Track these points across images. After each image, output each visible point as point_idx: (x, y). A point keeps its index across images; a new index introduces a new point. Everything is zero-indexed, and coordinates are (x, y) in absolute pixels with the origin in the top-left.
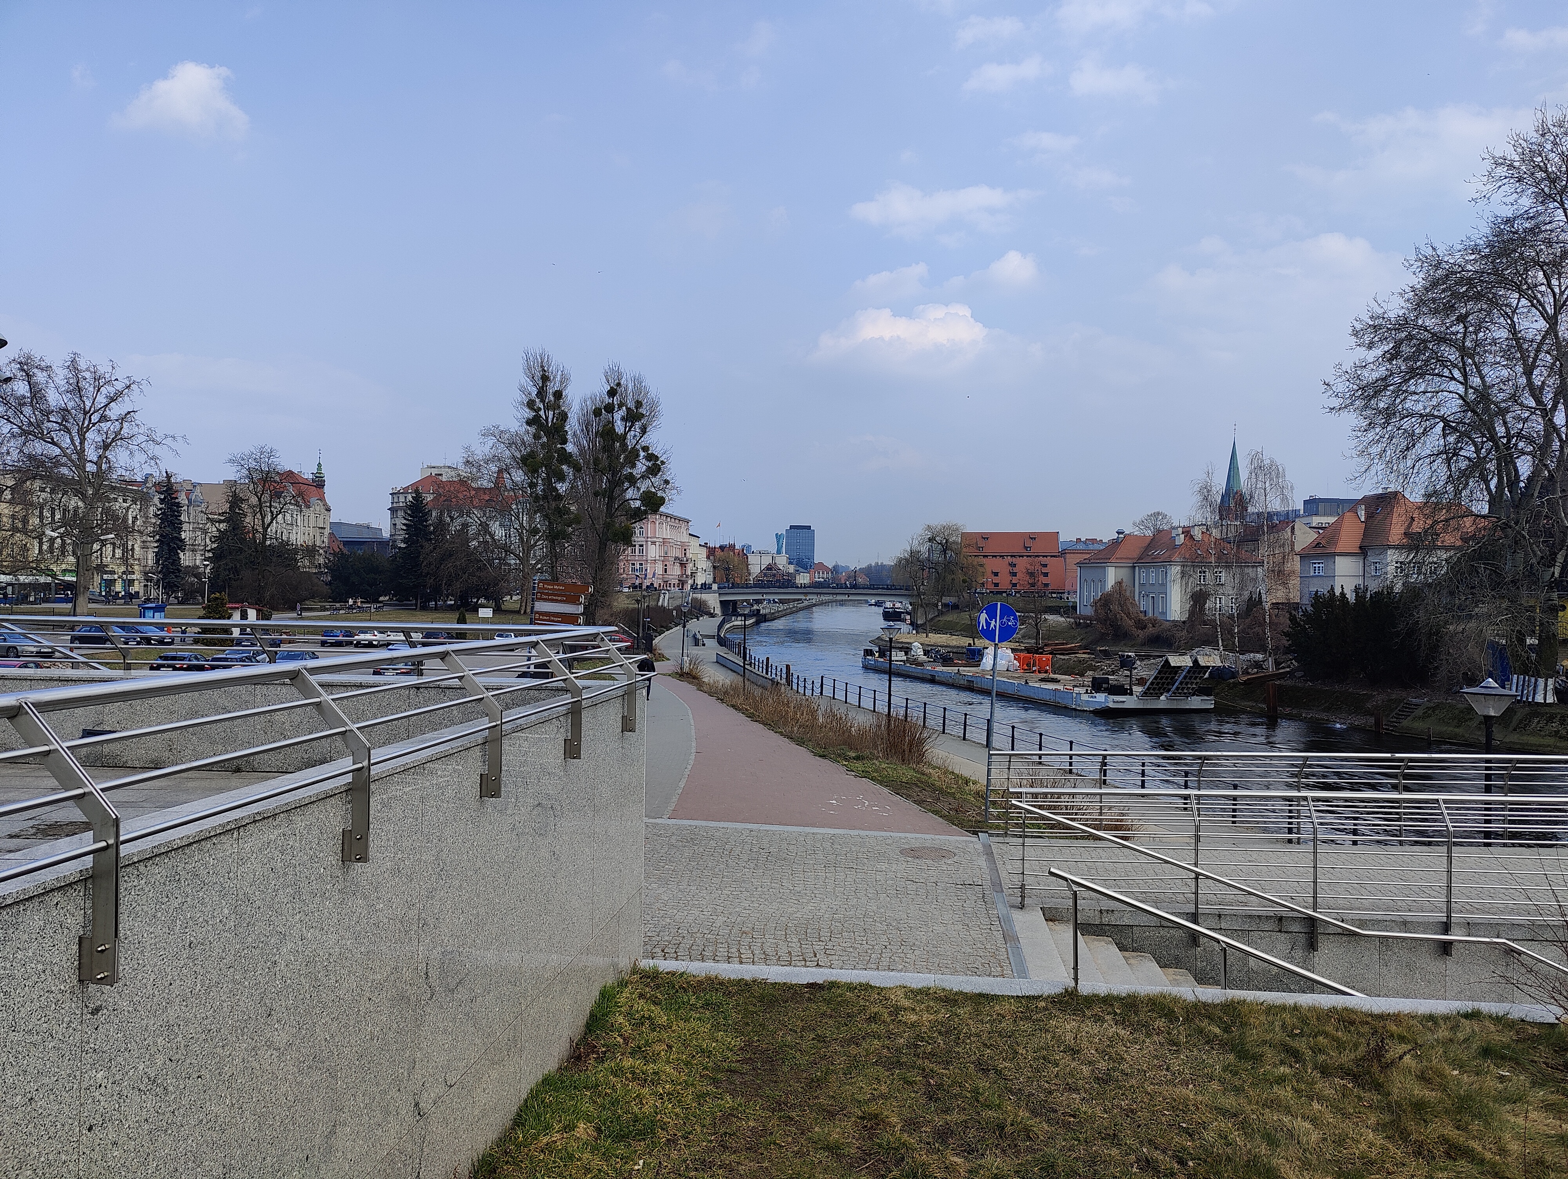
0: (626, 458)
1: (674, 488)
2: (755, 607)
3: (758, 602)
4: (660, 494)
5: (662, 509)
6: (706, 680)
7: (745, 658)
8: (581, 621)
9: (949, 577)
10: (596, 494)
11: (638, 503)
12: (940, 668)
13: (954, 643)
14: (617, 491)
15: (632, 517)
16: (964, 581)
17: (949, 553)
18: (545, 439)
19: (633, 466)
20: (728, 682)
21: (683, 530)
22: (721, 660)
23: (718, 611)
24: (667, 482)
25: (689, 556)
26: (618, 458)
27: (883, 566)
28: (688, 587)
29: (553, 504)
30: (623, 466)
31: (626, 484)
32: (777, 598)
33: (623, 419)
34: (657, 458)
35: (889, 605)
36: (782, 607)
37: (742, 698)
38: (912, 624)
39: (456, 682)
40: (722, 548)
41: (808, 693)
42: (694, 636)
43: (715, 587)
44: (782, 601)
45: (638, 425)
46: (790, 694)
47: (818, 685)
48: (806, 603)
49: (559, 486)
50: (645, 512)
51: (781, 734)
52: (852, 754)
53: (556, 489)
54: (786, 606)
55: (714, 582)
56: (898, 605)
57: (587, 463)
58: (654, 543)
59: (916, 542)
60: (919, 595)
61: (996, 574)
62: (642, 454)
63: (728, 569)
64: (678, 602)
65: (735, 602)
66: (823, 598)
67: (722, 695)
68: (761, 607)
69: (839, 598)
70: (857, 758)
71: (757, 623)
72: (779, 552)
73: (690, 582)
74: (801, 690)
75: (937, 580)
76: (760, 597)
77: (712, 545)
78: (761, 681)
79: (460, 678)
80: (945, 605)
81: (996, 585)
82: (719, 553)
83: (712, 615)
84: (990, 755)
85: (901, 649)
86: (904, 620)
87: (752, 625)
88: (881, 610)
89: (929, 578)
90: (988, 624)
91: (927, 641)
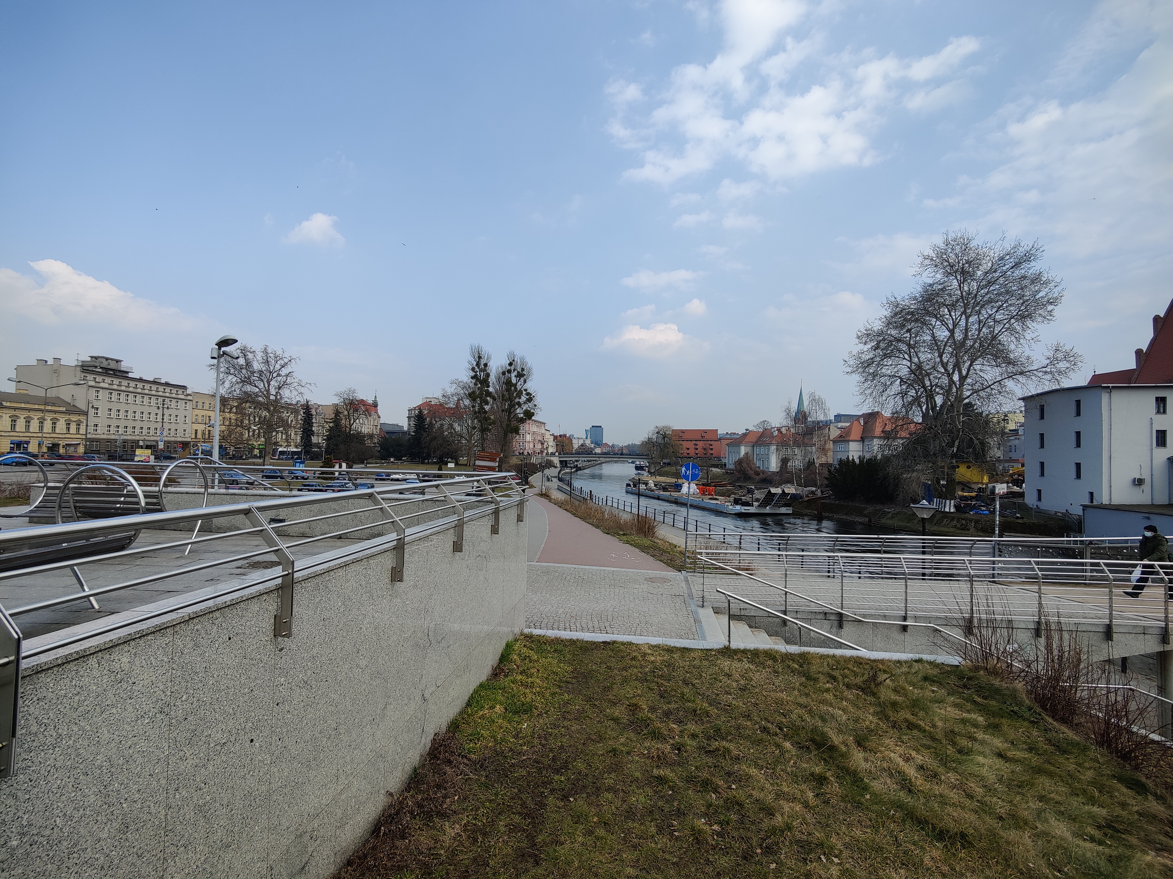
0: (517, 394)
1: (538, 408)
2: (576, 463)
3: (577, 461)
4: (532, 411)
5: (533, 418)
6: (553, 497)
7: (571, 487)
8: (497, 470)
9: (666, 450)
10: (503, 411)
11: (522, 415)
12: (662, 493)
13: (669, 481)
14: (512, 410)
15: (519, 422)
16: (673, 452)
17: (666, 439)
18: (479, 385)
19: (520, 398)
20: (563, 498)
21: (543, 427)
22: (560, 488)
23: (558, 465)
24: (535, 405)
25: (545, 440)
26: (513, 394)
27: (635, 445)
28: (544, 454)
29: (483, 415)
30: (515, 398)
31: (517, 406)
32: (585, 459)
33: (515, 376)
34: (531, 394)
35: (638, 463)
36: (588, 464)
37: (570, 506)
38: (649, 472)
39: (443, 498)
40: (560, 436)
41: (600, 504)
42: (547, 477)
43: (557, 454)
44: (588, 461)
45: (522, 379)
46: (592, 504)
47: (605, 500)
48: (599, 462)
49: (485, 407)
50: (525, 419)
51: (588, 523)
52: (621, 533)
53: (484, 409)
54: (590, 463)
55: (557, 451)
56: (642, 463)
57: (499, 397)
58: (529, 434)
59: (650, 434)
60: (652, 459)
61: (688, 449)
62: (524, 392)
63: (563, 446)
64: (540, 461)
65: (566, 461)
66: (607, 459)
67: (560, 504)
68: (578, 463)
69: (615, 459)
70: (624, 535)
71: (576, 471)
72: (587, 438)
73: (546, 451)
74: (597, 502)
75: (661, 451)
76: (577, 459)
77: (556, 435)
78: (578, 498)
79: (444, 497)
80: (664, 463)
81: (688, 454)
82: (559, 438)
83: (556, 467)
84: (687, 534)
85: (644, 483)
86: (645, 470)
87: (574, 472)
88: (634, 465)
89: (656, 450)
90: (686, 473)
91: (655, 480)
